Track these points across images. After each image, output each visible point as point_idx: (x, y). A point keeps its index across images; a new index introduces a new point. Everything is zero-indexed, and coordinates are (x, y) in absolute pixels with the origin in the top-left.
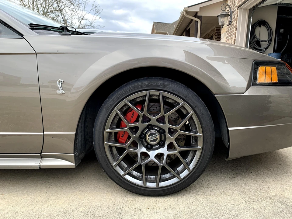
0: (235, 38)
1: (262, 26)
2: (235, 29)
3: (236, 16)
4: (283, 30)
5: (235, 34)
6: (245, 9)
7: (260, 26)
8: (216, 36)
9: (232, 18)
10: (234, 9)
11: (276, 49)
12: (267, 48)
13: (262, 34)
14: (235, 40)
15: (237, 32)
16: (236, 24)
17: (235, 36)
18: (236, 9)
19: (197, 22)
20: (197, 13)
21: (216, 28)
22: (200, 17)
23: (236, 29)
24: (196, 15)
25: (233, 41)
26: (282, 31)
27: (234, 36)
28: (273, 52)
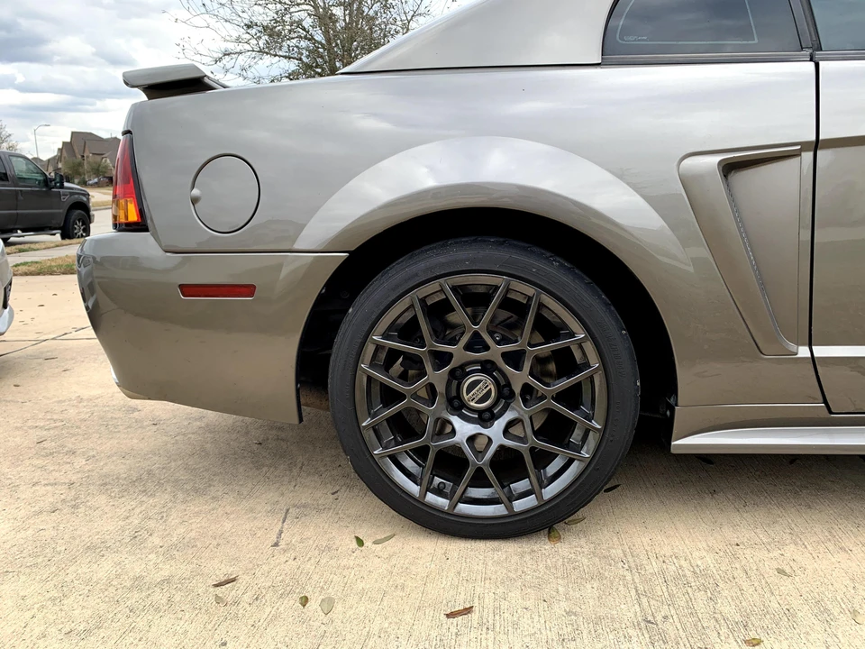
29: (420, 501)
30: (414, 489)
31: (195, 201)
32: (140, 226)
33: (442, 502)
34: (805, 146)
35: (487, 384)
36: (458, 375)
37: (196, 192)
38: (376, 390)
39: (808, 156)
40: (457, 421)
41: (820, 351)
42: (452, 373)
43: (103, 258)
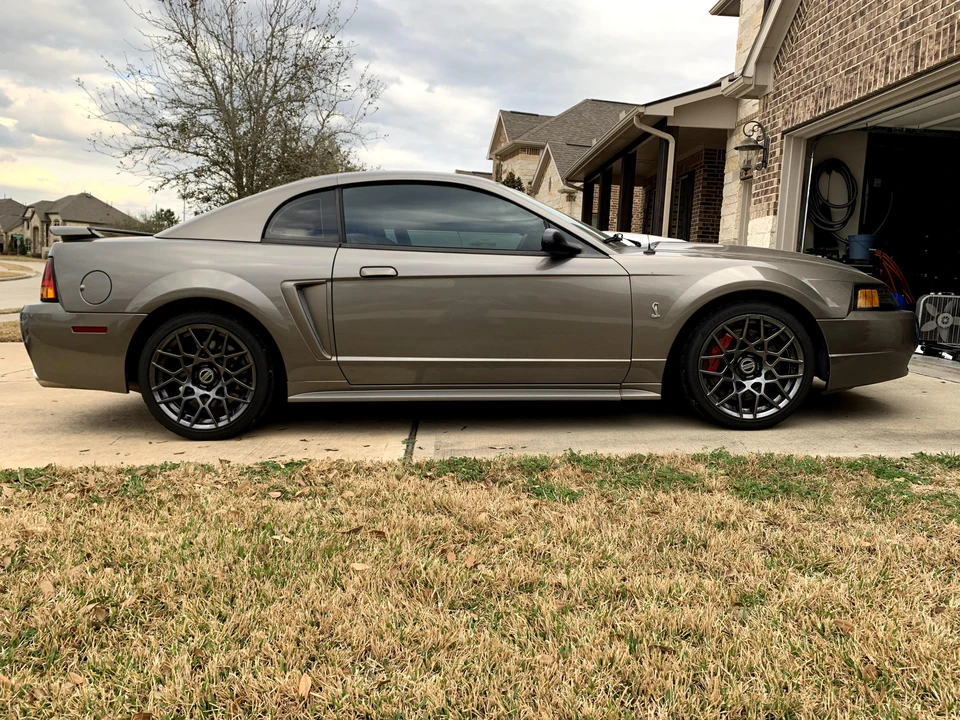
0: (777, 199)
1: (834, 172)
2: (775, 180)
3: (778, 150)
4: (880, 181)
5: (777, 191)
6: (798, 139)
7: (829, 173)
8: (705, 171)
9: (767, 153)
10: (773, 134)
11: (864, 223)
12: (844, 223)
13: (836, 191)
14: (776, 204)
15: (780, 186)
16: (780, 169)
17: (777, 196)
18: (779, 135)
19: (667, 142)
20: (665, 119)
21: (706, 150)
22: (672, 131)
23: (779, 180)
24: (661, 123)
25: (772, 206)
26: (877, 182)
27: (774, 194)
28: (859, 233)
29: (177, 423)
30: (175, 418)
31: (82, 290)
32: (55, 300)
33: (187, 424)
34: (327, 280)
35: (210, 372)
36: (198, 368)
37: (82, 286)
38: (161, 374)
39: (329, 284)
40: (196, 389)
41: (340, 359)
42: (194, 367)
43: (34, 315)
